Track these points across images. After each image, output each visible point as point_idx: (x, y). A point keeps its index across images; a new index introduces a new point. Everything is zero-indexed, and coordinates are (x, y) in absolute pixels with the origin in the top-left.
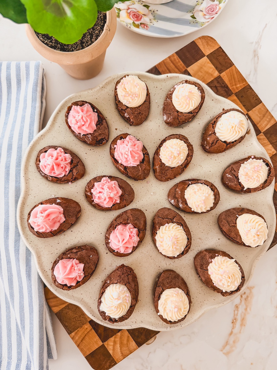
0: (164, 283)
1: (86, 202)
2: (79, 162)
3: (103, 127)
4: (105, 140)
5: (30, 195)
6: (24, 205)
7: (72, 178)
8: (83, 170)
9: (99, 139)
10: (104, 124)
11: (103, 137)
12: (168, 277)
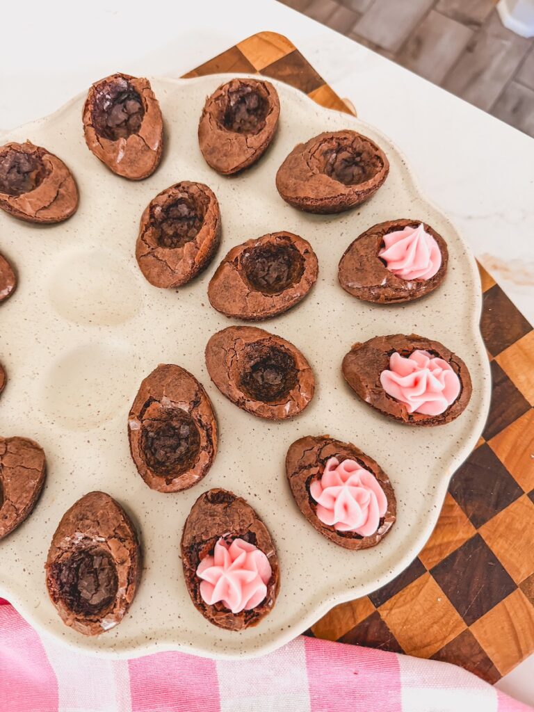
0: (238, 149)
1: (321, 383)
2: (295, 473)
3: (196, 528)
4: (210, 497)
5: (438, 457)
6: (460, 441)
7: (326, 444)
8: (295, 450)
9: (221, 505)
10: (189, 537)
11: (210, 504)
12: (225, 155)
